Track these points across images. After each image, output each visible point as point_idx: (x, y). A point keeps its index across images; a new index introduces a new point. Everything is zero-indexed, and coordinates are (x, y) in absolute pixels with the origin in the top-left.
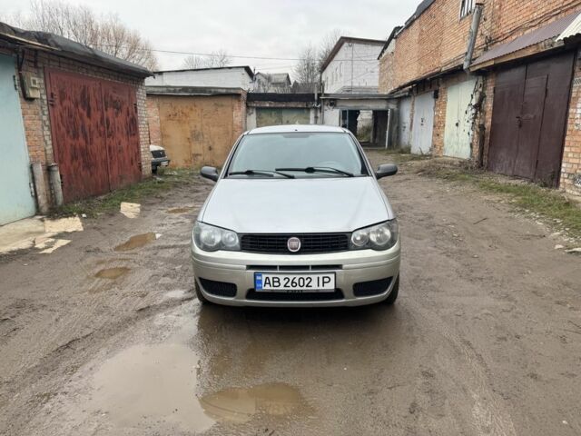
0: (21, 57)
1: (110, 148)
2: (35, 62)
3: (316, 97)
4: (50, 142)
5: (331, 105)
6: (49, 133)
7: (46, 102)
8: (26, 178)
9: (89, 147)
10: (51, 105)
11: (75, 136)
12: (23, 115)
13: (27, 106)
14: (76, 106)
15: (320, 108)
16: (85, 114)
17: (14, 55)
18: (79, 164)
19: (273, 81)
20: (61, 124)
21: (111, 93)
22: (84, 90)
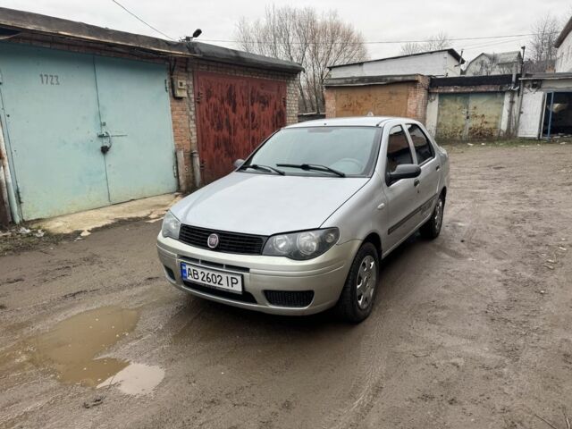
0: (173, 64)
1: (253, 139)
2: (186, 68)
3: (514, 79)
4: (195, 133)
5: (534, 86)
6: (194, 126)
7: (193, 100)
8: (171, 163)
9: (232, 137)
10: (198, 102)
11: (220, 128)
12: (172, 111)
13: (176, 103)
14: (222, 102)
15: (519, 90)
16: (230, 109)
17: (167, 63)
18: (222, 152)
19: (499, 62)
20: (205, 118)
21: (258, 89)
22: (230, 88)
